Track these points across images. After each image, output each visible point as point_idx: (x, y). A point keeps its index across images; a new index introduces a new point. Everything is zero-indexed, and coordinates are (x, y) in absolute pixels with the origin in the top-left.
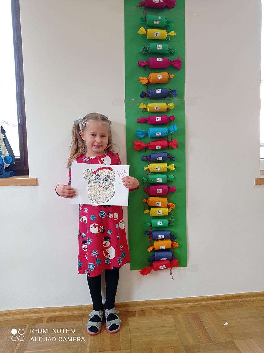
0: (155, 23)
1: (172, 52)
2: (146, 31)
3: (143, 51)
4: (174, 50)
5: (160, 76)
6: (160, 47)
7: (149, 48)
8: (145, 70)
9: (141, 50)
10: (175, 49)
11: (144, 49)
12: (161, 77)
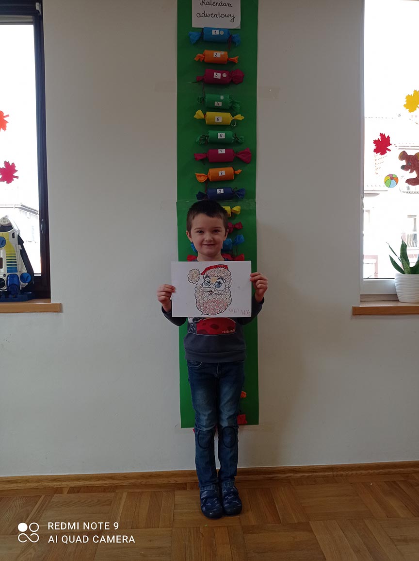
0: (216, 105)
1: (239, 141)
2: (205, 115)
3: (200, 140)
4: (241, 138)
5: (222, 172)
6: (222, 135)
7: (208, 137)
8: (204, 164)
9: (198, 140)
10: (243, 137)
11: (201, 137)
12: (224, 173)
